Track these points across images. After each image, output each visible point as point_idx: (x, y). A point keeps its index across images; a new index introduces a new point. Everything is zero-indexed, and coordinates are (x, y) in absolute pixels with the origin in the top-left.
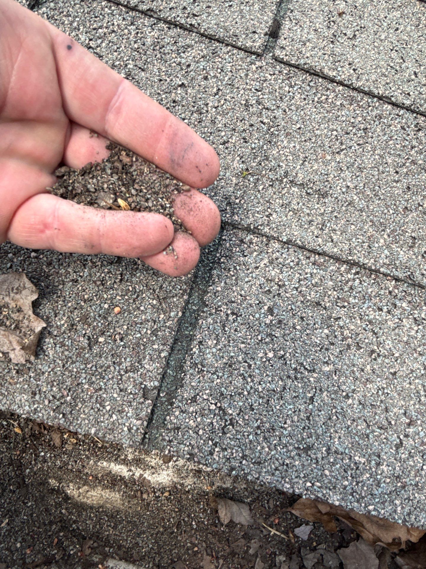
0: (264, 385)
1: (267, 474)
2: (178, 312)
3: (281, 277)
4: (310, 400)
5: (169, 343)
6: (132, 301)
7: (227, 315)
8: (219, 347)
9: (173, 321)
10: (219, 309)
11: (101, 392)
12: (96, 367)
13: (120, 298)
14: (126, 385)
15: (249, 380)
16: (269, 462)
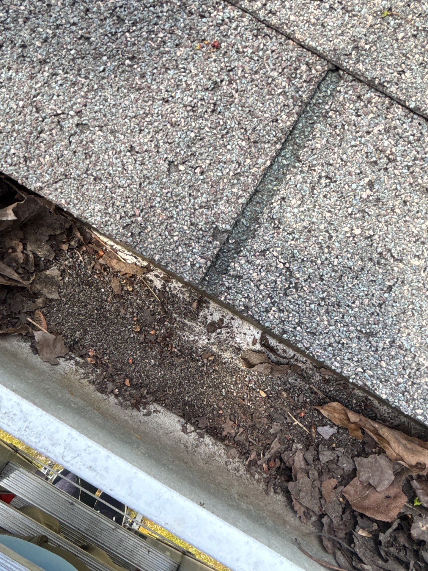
0: (341, 260)
1: (319, 347)
2: (267, 161)
3: (394, 150)
4: (388, 288)
5: (250, 190)
6: (220, 136)
7: (320, 177)
8: (302, 209)
9: (259, 168)
10: (313, 168)
11: (172, 221)
12: (172, 194)
13: (208, 130)
14: (198, 220)
15: (326, 250)
16: (324, 335)
